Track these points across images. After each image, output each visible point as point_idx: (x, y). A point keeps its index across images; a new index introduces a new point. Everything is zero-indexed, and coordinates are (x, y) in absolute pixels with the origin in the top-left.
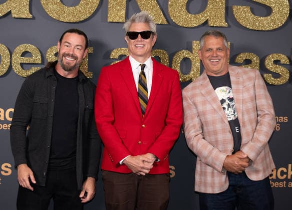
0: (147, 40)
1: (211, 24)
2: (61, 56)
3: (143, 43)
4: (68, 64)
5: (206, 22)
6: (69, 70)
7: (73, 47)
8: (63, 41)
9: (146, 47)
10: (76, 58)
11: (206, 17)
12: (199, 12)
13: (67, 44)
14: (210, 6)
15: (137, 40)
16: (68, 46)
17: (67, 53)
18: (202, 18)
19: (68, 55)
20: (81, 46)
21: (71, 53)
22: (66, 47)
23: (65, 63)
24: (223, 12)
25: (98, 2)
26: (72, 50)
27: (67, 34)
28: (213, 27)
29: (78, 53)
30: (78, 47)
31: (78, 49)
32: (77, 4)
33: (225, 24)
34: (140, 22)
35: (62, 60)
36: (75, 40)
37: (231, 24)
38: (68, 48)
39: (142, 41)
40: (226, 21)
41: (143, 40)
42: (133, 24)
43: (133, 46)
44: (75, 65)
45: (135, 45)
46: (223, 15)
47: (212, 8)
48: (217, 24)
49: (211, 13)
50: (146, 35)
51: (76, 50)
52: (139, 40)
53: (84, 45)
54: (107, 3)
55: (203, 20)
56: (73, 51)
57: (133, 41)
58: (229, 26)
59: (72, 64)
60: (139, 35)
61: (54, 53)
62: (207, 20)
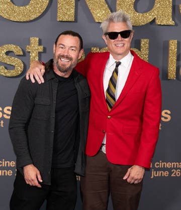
0: (126, 39)
1: (158, 22)
2: (57, 58)
3: (123, 42)
4: (64, 65)
5: (154, 21)
6: (65, 71)
7: (67, 48)
8: (58, 43)
9: (126, 46)
10: (71, 59)
11: (153, 16)
12: (146, 12)
13: (62, 46)
14: (157, 5)
15: (117, 39)
16: (62, 48)
17: (62, 54)
18: (149, 17)
19: (63, 56)
20: (75, 47)
21: (66, 54)
22: (61, 49)
23: (60, 65)
24: (170, 10)
25: (48, 2)
26: (66, 52)
27: (62, 36)
28: (161, 25)
29: (73, 54)
30: (73, 48)
31: (72, 50)
32: (27, 4)
33: (171, 22)
34: (118, 21)
35: (58, 62)
36: (69, 41)
37: (178, 22)
38: (63, 50)
39: (122, 41)
40: (173, 20)
41: (123, 39)
42: (111, 24)
43: (113, 46)
44: (71, 65)
45: (115, 45)
46: (171, 14)
47: (159, 7)
48: (164, 23)
49: (158, 11)
50: (125, 34)
51: (70, 51)
52: (120, 39)
53: (78, 45)
54: (57, 2)
55: (150, 18)
56: (68, 52)
57: (113, 41)
58: (176, 25)
59: (68, 66)
60: (119, 35)
61: (5, 51)
62: (155, 18)
